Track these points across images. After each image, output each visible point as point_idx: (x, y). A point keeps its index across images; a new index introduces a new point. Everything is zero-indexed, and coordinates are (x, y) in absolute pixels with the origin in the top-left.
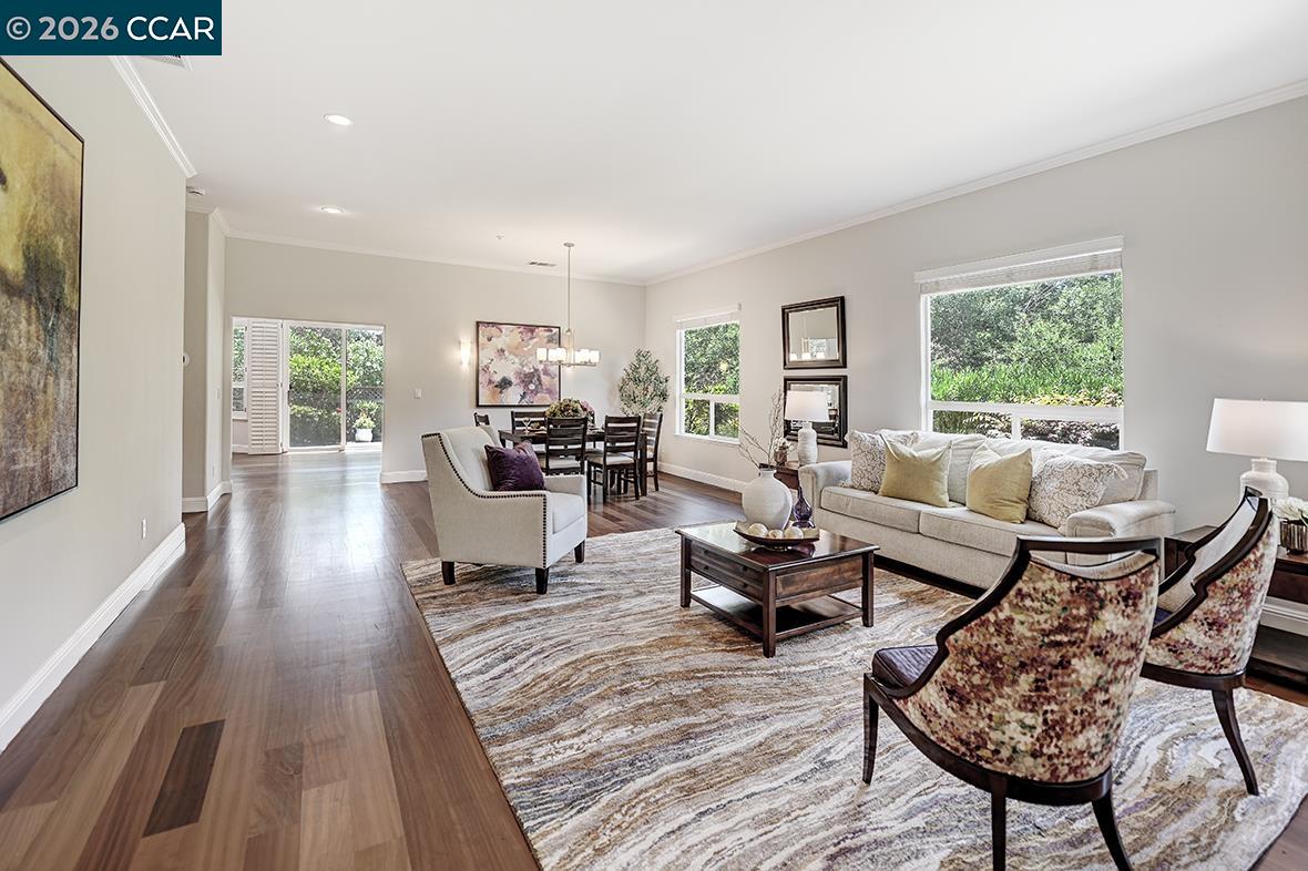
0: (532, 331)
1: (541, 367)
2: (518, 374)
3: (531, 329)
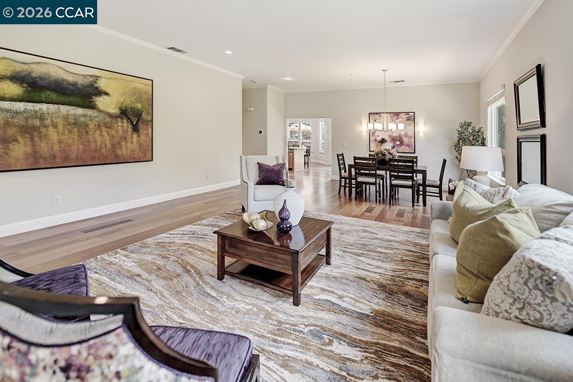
0: (398, 116)
1: (403, 133)
2: (390, 136)
3: (397, 114)
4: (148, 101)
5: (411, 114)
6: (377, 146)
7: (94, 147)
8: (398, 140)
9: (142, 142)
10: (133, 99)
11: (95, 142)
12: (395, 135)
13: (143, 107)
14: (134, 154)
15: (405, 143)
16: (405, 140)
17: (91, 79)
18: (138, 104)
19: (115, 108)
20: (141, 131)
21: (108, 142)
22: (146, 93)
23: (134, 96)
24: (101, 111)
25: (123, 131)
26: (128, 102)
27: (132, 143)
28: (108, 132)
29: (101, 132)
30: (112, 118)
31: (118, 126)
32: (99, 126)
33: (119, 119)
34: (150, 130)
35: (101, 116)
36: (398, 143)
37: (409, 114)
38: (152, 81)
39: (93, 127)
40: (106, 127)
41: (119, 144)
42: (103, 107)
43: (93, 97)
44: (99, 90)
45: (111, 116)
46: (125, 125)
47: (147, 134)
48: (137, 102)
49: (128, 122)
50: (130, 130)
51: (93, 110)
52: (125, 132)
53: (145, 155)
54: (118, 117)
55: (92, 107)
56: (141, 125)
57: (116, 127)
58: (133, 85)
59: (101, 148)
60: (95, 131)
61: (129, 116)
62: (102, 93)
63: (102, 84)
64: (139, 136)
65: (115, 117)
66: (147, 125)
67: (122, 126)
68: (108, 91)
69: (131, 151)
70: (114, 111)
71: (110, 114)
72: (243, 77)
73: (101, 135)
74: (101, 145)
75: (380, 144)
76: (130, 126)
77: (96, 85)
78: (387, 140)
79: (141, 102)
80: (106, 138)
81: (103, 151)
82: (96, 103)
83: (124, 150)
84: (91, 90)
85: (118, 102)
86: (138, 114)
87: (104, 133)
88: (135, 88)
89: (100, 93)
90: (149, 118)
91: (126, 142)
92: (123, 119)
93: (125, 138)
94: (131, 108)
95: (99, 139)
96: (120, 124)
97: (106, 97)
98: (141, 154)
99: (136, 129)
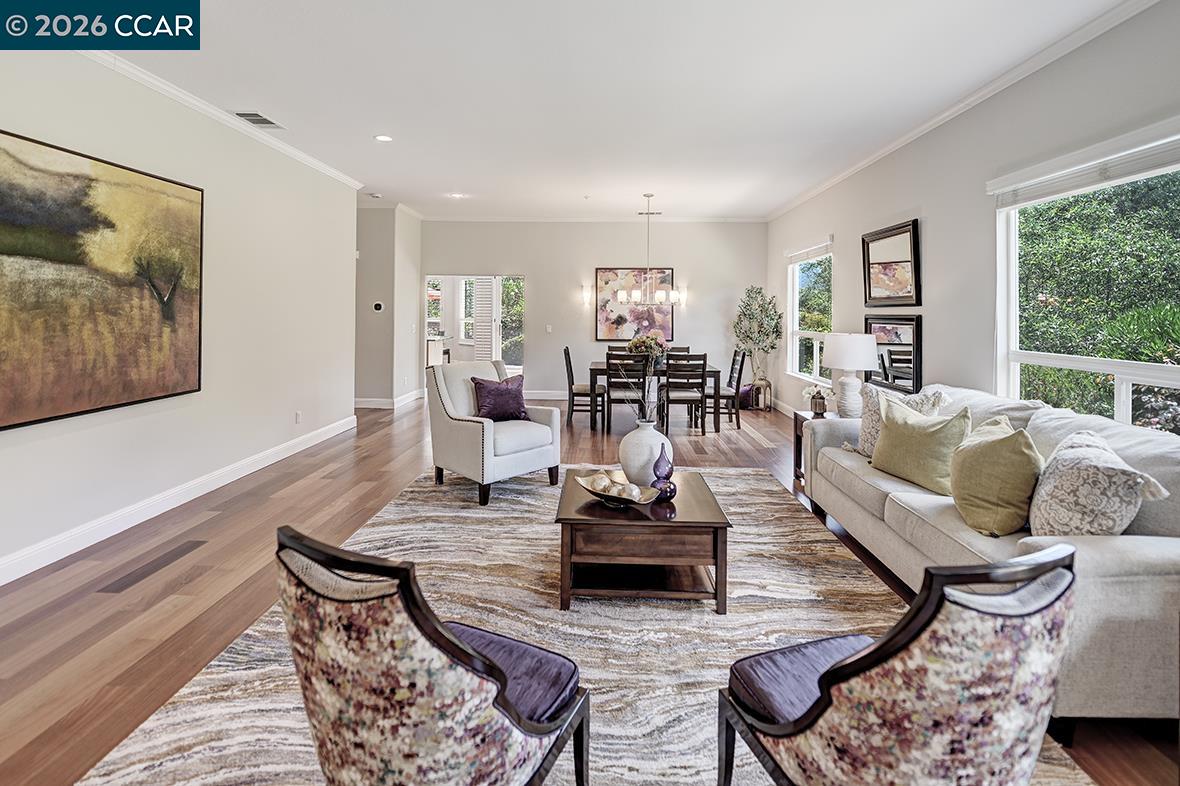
4: (193, 241)
5: (668, 272)
6: (610, 329)
7: (79, 366)
8: (645, 317)
9: (180, 344)
10: (164, 236)
11: (84, 354)
12: (640, 308)
13: (184, 259)
14: (164, 377)
15: (657, 324)
16: (658, 317)
17: (76, 185)
18: (174, 250)
19: (126, 259)
20: (179, 318)
21: (110, 351)
22: (190, 222)
23: (165, 231)
24: (96, 271)
25: (142, 320)
26: (154, 245)
27: (160, 349)
28: (110, 324)
29: (96, 326)
30: (119, 286)
31: (132, 307)
32: (92, 311)
33: (135, 290)
34: (196, 313)
35: (97, 282)
36: (646, 323)
37: (664, 273)
38: (202, 191)
39: (78, 311)
40: (107, 311)
41: (133, 352)
42: (102, 258)
43: (80, 233)
44: (92, 213)
45: (117, 281)
46: (146, 303)
47: (190, 325)
48: (172, 245)
49: (152, 296)
50: (156, 316)
51: (80, 268)
52: (146, 321)
53: (185, 377)
54: (131, 284)
55: (77, 259)
56: (178, 302)
57: (128, 309)
58: (164, 202)
59: (94, 366)
60: (83, 324)
61: (157, 282)
62: (100, 222)
63: (101, 199)
64: (174, 331)
65: (125, 285)
66: (191, 302)
67: (141, 308)
68: (113, 217)
69: (158, 371)
70: (123, 267)
71: (117, 278)
72: (360, 186)
73: (96, 332)
74: (95, 360)
75: (615, 326)
76: (157, 306)
77: (87, 202)
78: (628, 318)
79: (179, 244)
80: (106, 341)
81: (100, 374)
82: (87, 250)
83: (143, 368)
84: (74, 215)
85: (132, 245)
86: (173, 275)
87: (103, 328)
88: (168, 209)
89: (96, 221)
90: (195, 286)
91: (148, 348)
92: (141, 288)
93: (146, 339)
94: (160, 260)
95: (91, 344)
96: (136, 301)
97: (107, 233)
98: (177, 376)
99: (168, 314)
